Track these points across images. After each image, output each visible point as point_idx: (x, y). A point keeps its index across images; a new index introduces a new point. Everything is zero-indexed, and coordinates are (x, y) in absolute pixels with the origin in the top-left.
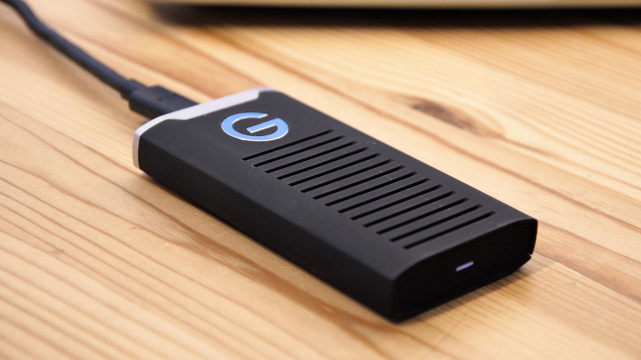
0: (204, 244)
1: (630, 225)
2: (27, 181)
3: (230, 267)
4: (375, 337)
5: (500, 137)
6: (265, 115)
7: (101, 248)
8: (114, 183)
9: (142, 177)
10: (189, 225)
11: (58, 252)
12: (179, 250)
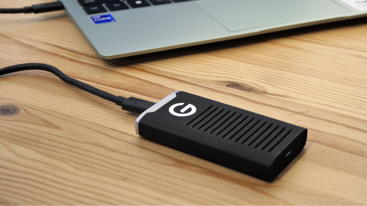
0: (179, 163)
1: (331, 121)
2: (95, 149)
3: (195, 171)
4: (266, 190)
5: (265, 93)
6: (183, 103)
7: (141, 174)
8: (130, 143)
9: (139, 138)
10: (170, 156)
11: (125, 179)
12: (172, 168)
